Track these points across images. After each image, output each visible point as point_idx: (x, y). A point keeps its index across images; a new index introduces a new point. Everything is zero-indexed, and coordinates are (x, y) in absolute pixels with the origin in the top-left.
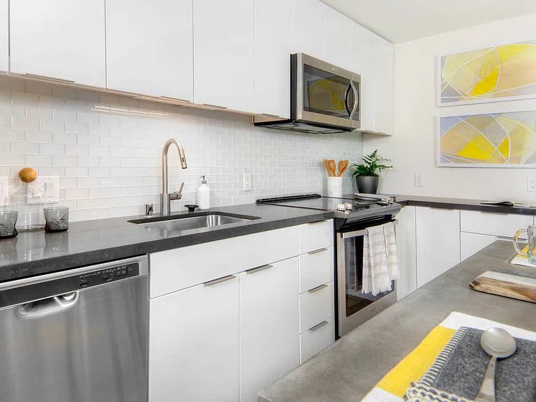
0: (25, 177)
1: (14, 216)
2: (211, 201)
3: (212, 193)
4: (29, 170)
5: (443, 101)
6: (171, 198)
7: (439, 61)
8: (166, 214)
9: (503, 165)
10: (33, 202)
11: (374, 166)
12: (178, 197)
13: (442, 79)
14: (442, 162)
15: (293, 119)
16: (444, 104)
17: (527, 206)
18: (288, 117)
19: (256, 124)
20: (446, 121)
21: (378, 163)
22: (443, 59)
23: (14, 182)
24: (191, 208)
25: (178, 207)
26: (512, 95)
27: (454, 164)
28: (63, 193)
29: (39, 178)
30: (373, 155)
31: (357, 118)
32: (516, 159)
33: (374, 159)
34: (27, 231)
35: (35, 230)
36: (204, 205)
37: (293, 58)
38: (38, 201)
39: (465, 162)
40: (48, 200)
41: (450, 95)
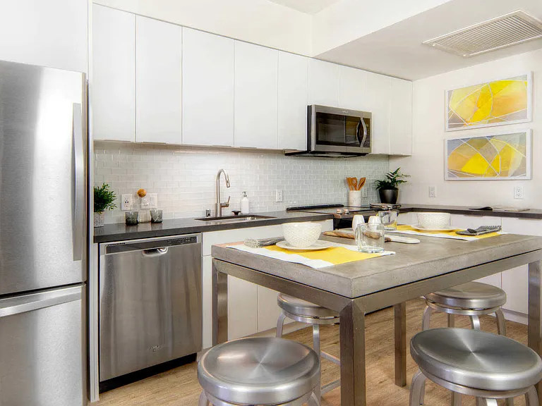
0: (141, 195)
1: (136, 214)
2: (250, 208)
3: (250, 203)
4: (143, 190)
5: (450, 126)
6: (222, 206)
7: (447, 94)
8: (218, 216)
9: (495, 178)
10: (144, 207)
11: (394, 181)
12: (227, 206)
13: (449, 109)
14: (449, 176)
15: (309, 151)
16: (451, 129)
17: (503, 210)
18: (305, 149)
19: (287, 155)
20: (452, 143)
21: (397, 179)
22: (450, 92)
23: (136, 196)
24: (236, 213)
25: (227, 212)
26: (501, 121)
27: (458, 178)
28: (159, 203)
29: (147, 194)
30: (396, 172)
31: (368, 145)
32: (505, 173)
33: (395, 176)
34: (142, 223)
35: (145, 222)
36: (245, 211)
37: (309, 108)
38: (147, 207)
39: (467, 176)
40: (151, 207)
41: (455, 122)
